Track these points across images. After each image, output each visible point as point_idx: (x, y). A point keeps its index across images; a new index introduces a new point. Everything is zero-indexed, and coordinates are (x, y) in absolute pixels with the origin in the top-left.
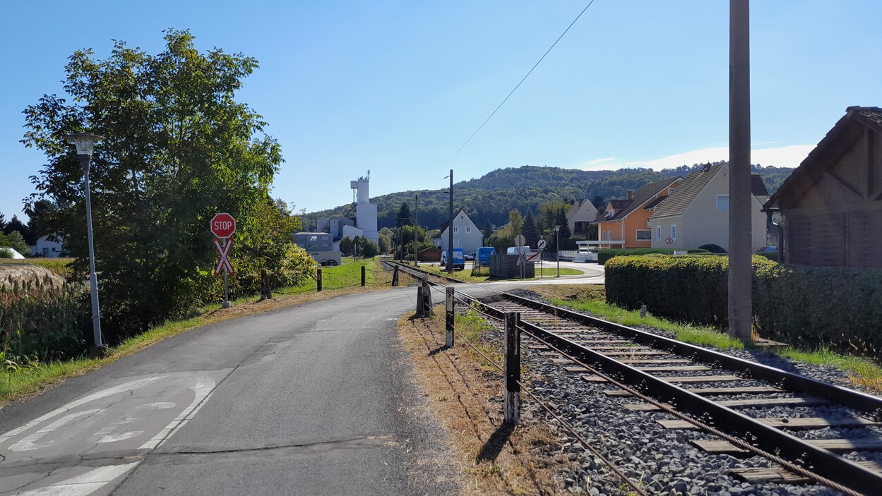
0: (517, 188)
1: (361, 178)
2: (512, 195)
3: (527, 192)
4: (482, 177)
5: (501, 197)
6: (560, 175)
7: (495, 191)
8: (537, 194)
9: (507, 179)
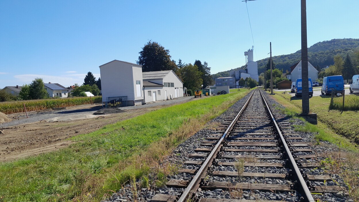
0: (330, 50)
1: (249, 50)
2: (327, 53)
3: (336, 51)
4: (311, 47)
5: (321, 55)
6: (353, 42)
7: (318, 52)
8: (341, 52)
9: (324, 46)
